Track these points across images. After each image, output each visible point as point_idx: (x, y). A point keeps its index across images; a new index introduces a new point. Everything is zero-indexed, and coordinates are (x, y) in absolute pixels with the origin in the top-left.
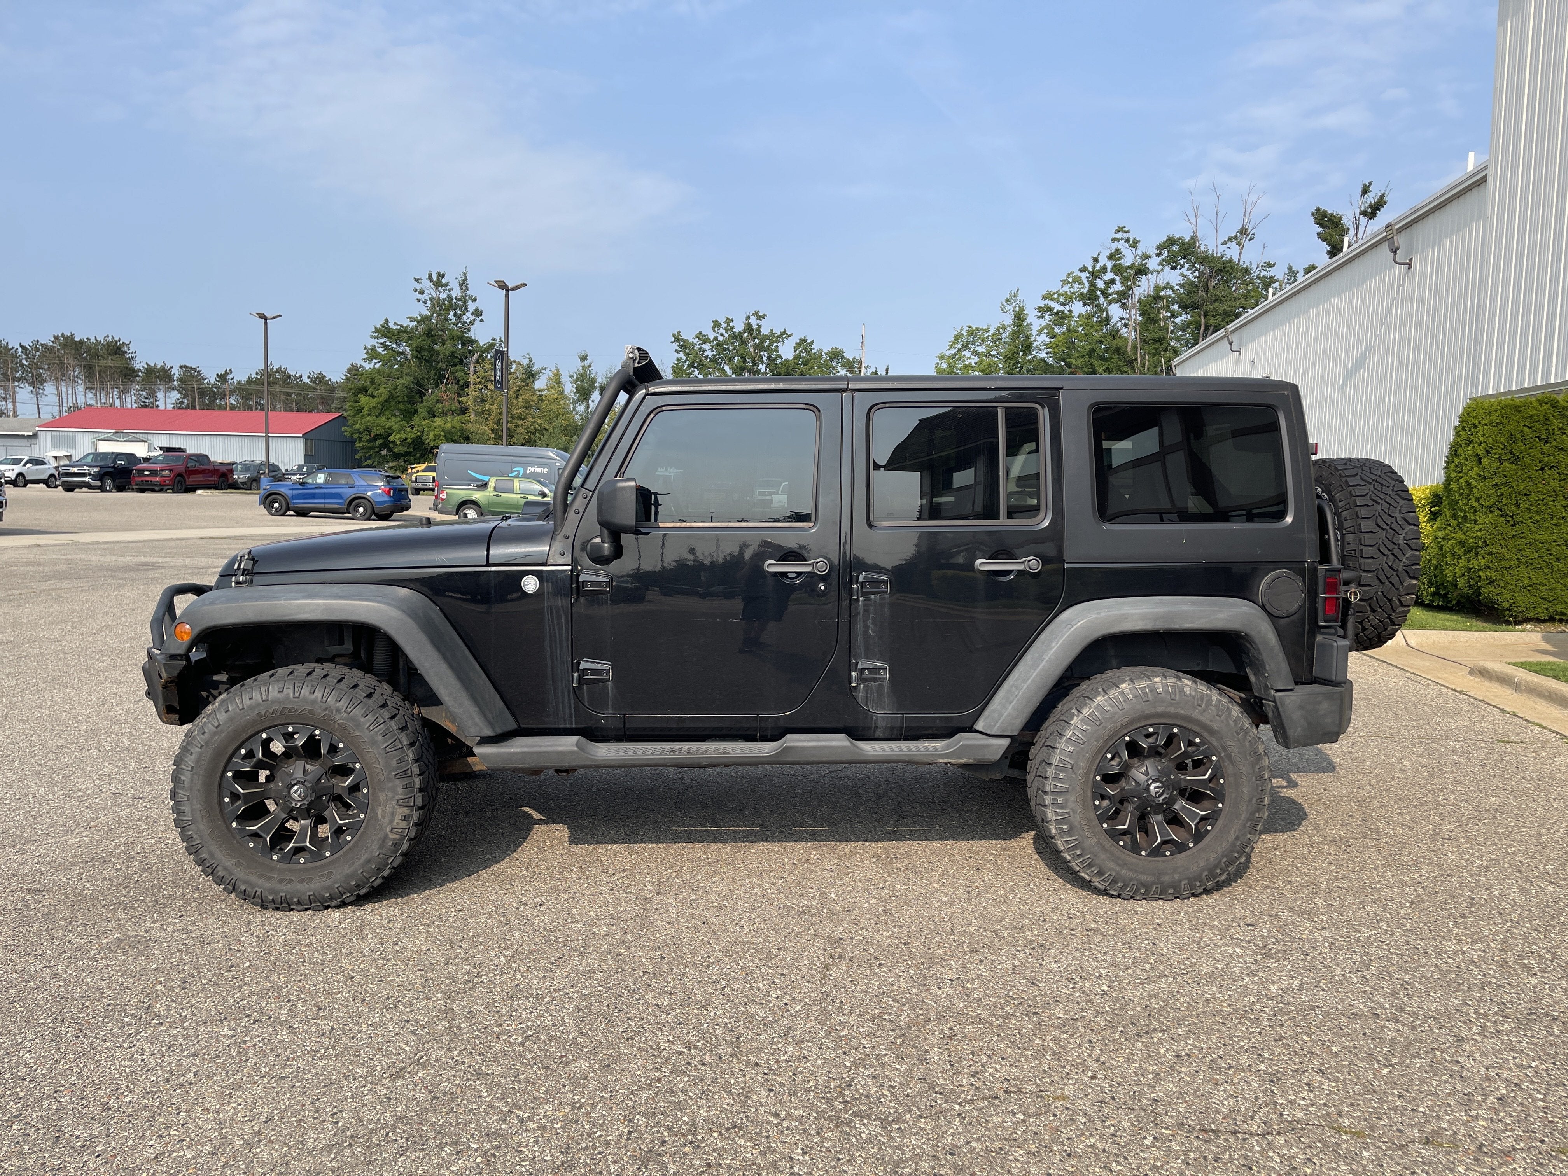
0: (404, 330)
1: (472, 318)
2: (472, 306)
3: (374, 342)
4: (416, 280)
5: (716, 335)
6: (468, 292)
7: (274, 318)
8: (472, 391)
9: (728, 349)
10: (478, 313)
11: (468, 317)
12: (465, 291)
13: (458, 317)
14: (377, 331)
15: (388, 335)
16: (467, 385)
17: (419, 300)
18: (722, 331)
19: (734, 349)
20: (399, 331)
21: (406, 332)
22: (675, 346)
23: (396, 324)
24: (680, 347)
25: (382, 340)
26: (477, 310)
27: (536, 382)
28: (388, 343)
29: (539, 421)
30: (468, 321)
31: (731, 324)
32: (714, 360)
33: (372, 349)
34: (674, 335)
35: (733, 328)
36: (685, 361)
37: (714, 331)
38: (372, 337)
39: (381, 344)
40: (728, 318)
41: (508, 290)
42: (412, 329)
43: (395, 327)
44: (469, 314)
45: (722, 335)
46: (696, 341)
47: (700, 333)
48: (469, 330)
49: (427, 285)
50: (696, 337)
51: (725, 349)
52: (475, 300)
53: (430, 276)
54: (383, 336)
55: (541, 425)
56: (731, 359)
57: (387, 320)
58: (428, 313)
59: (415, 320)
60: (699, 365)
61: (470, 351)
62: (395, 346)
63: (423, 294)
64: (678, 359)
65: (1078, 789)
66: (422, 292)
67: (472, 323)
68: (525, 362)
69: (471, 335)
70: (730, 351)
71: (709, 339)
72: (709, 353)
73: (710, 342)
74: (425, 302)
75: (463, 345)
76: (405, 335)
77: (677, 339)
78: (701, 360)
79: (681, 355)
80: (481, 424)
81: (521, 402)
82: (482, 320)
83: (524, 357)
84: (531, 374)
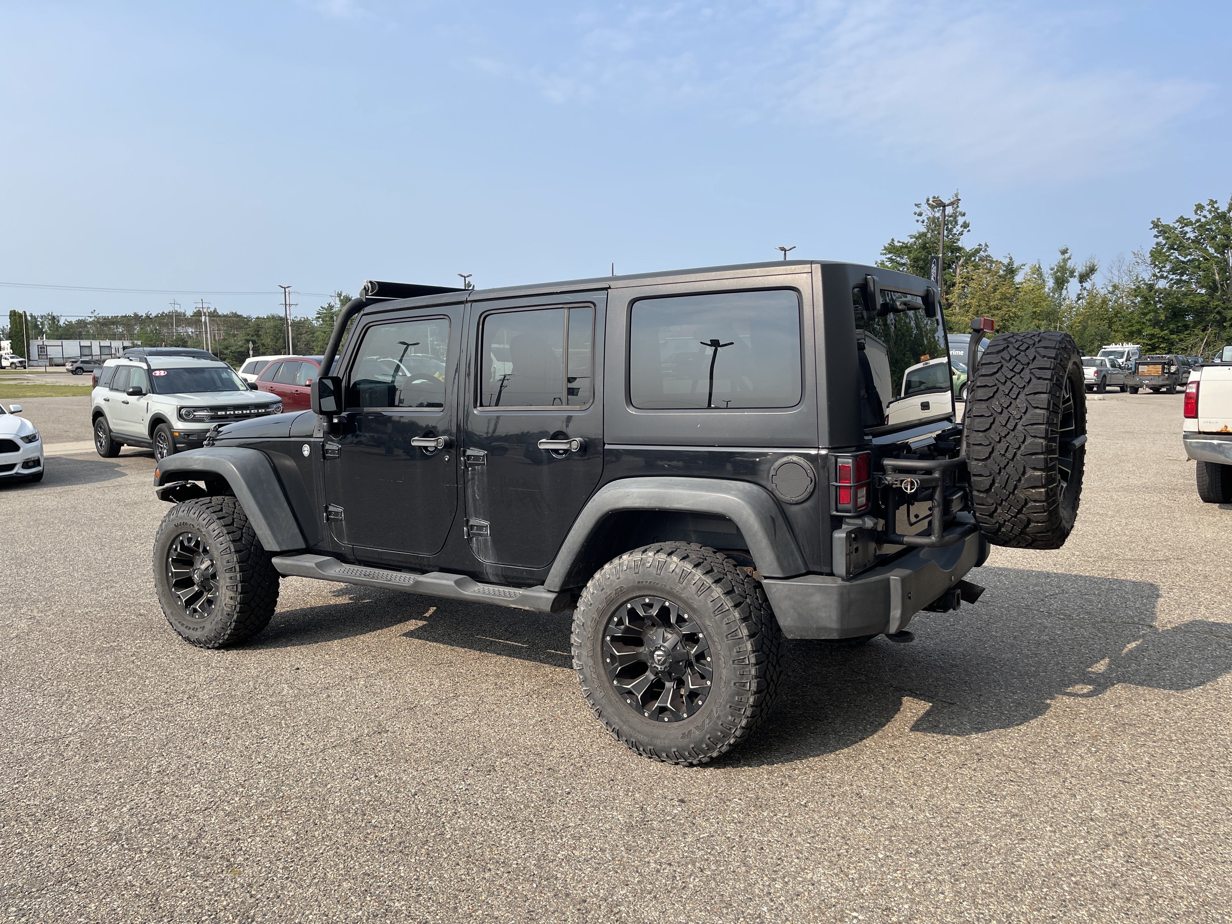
0: (905, 246)
1: (961, 230)
2: (961, 220)
3: (884, 258)
4: (916, 205)
5: (1198, 217)
6: (958, 209)
7: (791, 249)
8: (956, 290)
9: (1211, 229)
10: (965, 225)
11: (957, 229)
12: (956, 208)
13: (950, 231)
14: (885, 249)
15: (894, 251)
16: (954, 285)
17: (918, 221)
18: (1205, 213)
19: (1217, 229)
20: (901, 247)
21: (906, 247)
22: (1155, 232)
23: (899, 242)
24: (1159, 232)
25: (889, 256)
26: (965, 223)
27: (1016, 277)
28: (894, 257)
29: (1014, 310)
30: (957, 233)
31: (1216, 206)
32: (1196, 241)
33: (881, 264)
34: (1153, 222)
35: (1218, 208)
36: (1165, 245)
37: (1196, 213)
38: (882, 254)
39: (889, 258)
40: (1211, 200)
41: (944, 206)
42: (911, 244)
43: (898, 244)
44: (958, 227)
45: (1205, 217)
46: (1176, 225)
47: (1182, 217)
48: (958, 240)
49: (925, 208)
50: (1177, 221)
51: (1207, 230)
52: (964, 215)
53: (928, 200)
54: (890, 253)
55: (1014, 313)
56: (1214, 238)
57: (893, 240)
58: (925, 230)
59: (914, 237)
60: (1179, 247)
61: (957, 257)
62: (898, 259)
63: (921, 215)
64: (1157, 244)
65: (588, 644)
66: (920, 214)
67: (961, 234)
68: (1006, 261)
69: (960, 244)
70: (1213, 231)
71: (1191, 222)
72: (1191, 235)
73: (1192, 225)
74: (923, 222)
75: (952, 252)
76: (906, 250)
77: (1156, 225)
78: (1180, 243)
79: (1160, 239)
80: (962, 315)
81: (998, 295)
82: (969, 231)
83: (1006, 257)
84: (1011, 271)
